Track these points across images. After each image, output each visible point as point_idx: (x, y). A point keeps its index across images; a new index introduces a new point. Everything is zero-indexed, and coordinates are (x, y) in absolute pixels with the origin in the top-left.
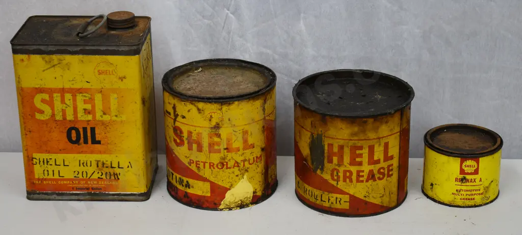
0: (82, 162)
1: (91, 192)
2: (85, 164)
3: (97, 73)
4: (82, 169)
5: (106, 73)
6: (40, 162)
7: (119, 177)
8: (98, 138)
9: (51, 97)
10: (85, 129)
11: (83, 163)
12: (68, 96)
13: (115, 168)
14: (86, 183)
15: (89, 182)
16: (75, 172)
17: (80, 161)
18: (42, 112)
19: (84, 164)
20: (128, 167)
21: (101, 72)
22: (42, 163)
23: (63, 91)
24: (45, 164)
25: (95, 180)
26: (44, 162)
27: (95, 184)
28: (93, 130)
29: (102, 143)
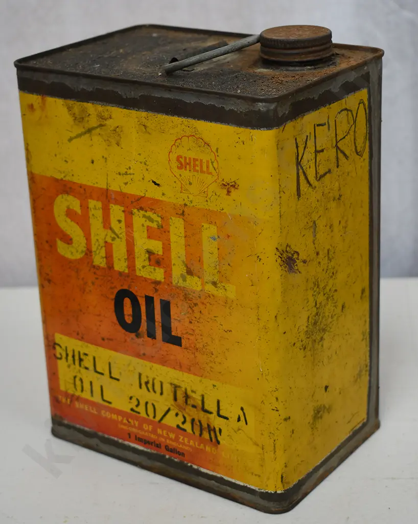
0: (144, 380)
1: (164, 456)
2: (150, 386)
3: (175, 164)
4: (144, 395)
5: (195, 166)
6: (67, 355)
7: (219, 438)
8: (177, 329)
9: (85, 207)
10: (149, 300)
11: (147, 383)
12: (117, 212)
13: (211, 413)
14: (154, 432)
15: (159, 431)
16: (131, 398)
17: (140, 375)
18: (68, 240)
19: (147, 385)
20: (239, 420)
21: (182, 160)
22: (70, 358)
23: (107, 197)
24: (77, 362)
25: (169, 429)
26: (73, 356)
27: (171, 439)
28: (166, 306)
29: (184, 342)
